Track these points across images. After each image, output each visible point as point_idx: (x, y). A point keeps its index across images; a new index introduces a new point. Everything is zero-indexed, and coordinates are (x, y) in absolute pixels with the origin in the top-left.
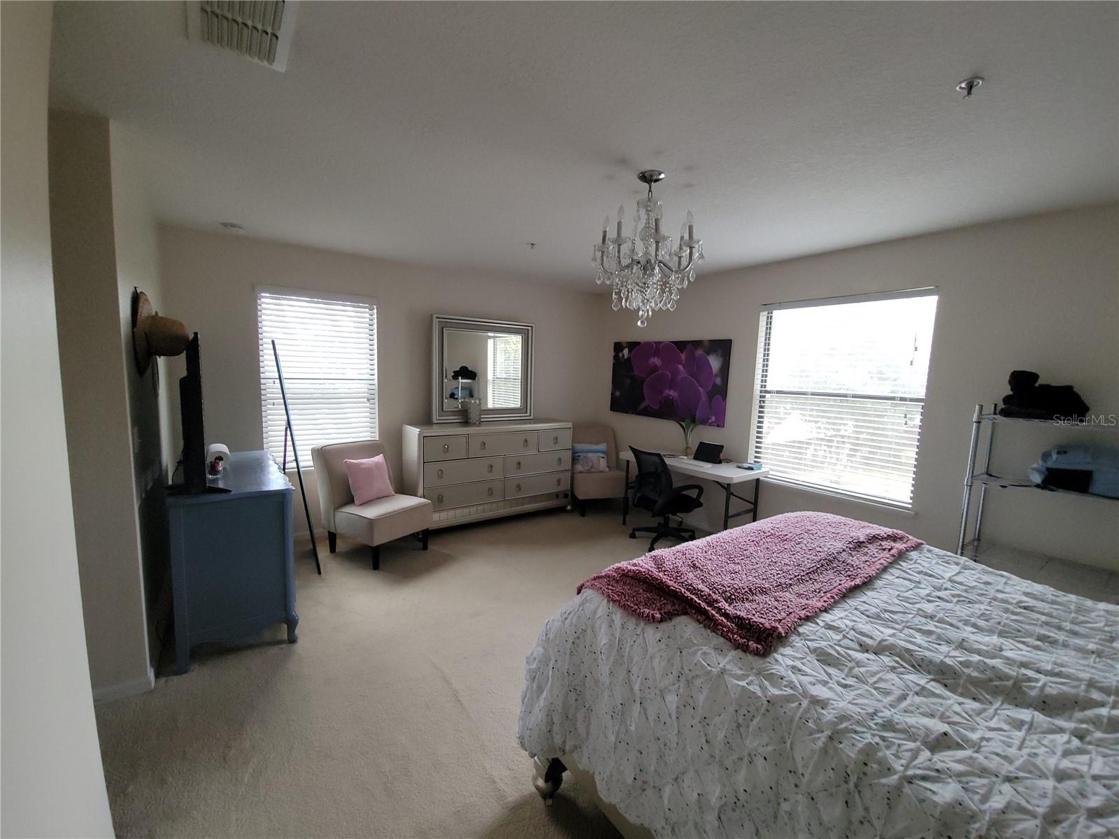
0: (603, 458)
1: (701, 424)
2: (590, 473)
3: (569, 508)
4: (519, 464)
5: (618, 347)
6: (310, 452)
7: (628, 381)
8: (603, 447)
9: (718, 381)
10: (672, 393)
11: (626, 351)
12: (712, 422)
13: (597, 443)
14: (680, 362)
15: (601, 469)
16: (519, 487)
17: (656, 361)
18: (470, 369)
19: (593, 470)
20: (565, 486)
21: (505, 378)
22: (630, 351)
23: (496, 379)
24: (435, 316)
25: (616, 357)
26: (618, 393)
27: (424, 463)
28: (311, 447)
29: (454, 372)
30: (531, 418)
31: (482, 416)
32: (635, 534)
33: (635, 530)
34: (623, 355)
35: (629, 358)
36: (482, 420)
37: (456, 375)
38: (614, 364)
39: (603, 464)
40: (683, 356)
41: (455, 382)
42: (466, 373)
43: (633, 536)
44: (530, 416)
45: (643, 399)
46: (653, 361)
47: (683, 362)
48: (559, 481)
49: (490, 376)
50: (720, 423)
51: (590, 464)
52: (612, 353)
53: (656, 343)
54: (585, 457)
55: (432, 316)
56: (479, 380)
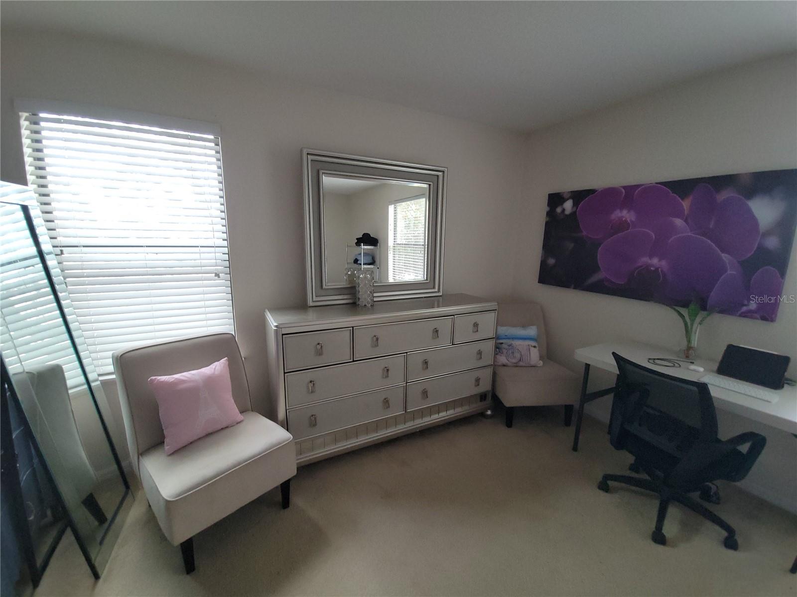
0: (535, 347)
1: (722, 312)
2: (517, 366)
3: (489, 412)
4: (426, 363)
5: (555, 200)
6: (111, 360)
7: (570, 245)
8: (532, 331)
9: (772, 243)
10: (655, 261)
11: (568, 205)
12: (750, 311)
13: (524, 326)
14: (679, 214)
15: (533, 363)
16: (425, 394)
17: (627, 215)
18: (372, 236)
19: (521, 364)
20: (485, 386)
21: (405, 244)
22: (576, 204)
23: (396, 245)
24: (305, 152)
25: (551, 214)
26: (551, 261)
27: (285, 373)
28: (110, 354)
29: (357, 239)
30: (441, 294)
31: (375, 295)
32: (608, 486)
33: (607, 477)
34: (564, 210)
35: (573, 214)
36: (375, 299)
37: (359, 242)
38: (547, 223)
39: (534, 356)
40: (686, 204)
41: (358, 248)
42: (368, 239)
43: (604, 487)
44: (439, 291)
45: (596, 269)
46: (620, 215)
47: (686, 212)
48: (478, 380)
49: (391, 243)
50: (768, 313)
51: (518, 355)
52: (545, 208)
53: (624, 187)
54: (510, 345)
55: (301, 151)
56: (380, 246)
